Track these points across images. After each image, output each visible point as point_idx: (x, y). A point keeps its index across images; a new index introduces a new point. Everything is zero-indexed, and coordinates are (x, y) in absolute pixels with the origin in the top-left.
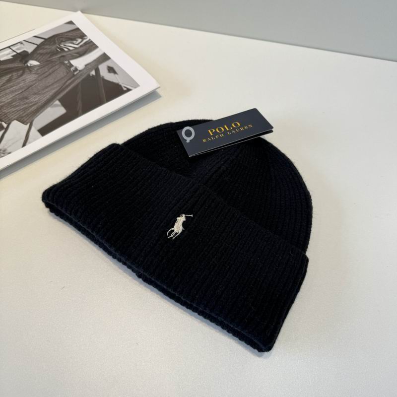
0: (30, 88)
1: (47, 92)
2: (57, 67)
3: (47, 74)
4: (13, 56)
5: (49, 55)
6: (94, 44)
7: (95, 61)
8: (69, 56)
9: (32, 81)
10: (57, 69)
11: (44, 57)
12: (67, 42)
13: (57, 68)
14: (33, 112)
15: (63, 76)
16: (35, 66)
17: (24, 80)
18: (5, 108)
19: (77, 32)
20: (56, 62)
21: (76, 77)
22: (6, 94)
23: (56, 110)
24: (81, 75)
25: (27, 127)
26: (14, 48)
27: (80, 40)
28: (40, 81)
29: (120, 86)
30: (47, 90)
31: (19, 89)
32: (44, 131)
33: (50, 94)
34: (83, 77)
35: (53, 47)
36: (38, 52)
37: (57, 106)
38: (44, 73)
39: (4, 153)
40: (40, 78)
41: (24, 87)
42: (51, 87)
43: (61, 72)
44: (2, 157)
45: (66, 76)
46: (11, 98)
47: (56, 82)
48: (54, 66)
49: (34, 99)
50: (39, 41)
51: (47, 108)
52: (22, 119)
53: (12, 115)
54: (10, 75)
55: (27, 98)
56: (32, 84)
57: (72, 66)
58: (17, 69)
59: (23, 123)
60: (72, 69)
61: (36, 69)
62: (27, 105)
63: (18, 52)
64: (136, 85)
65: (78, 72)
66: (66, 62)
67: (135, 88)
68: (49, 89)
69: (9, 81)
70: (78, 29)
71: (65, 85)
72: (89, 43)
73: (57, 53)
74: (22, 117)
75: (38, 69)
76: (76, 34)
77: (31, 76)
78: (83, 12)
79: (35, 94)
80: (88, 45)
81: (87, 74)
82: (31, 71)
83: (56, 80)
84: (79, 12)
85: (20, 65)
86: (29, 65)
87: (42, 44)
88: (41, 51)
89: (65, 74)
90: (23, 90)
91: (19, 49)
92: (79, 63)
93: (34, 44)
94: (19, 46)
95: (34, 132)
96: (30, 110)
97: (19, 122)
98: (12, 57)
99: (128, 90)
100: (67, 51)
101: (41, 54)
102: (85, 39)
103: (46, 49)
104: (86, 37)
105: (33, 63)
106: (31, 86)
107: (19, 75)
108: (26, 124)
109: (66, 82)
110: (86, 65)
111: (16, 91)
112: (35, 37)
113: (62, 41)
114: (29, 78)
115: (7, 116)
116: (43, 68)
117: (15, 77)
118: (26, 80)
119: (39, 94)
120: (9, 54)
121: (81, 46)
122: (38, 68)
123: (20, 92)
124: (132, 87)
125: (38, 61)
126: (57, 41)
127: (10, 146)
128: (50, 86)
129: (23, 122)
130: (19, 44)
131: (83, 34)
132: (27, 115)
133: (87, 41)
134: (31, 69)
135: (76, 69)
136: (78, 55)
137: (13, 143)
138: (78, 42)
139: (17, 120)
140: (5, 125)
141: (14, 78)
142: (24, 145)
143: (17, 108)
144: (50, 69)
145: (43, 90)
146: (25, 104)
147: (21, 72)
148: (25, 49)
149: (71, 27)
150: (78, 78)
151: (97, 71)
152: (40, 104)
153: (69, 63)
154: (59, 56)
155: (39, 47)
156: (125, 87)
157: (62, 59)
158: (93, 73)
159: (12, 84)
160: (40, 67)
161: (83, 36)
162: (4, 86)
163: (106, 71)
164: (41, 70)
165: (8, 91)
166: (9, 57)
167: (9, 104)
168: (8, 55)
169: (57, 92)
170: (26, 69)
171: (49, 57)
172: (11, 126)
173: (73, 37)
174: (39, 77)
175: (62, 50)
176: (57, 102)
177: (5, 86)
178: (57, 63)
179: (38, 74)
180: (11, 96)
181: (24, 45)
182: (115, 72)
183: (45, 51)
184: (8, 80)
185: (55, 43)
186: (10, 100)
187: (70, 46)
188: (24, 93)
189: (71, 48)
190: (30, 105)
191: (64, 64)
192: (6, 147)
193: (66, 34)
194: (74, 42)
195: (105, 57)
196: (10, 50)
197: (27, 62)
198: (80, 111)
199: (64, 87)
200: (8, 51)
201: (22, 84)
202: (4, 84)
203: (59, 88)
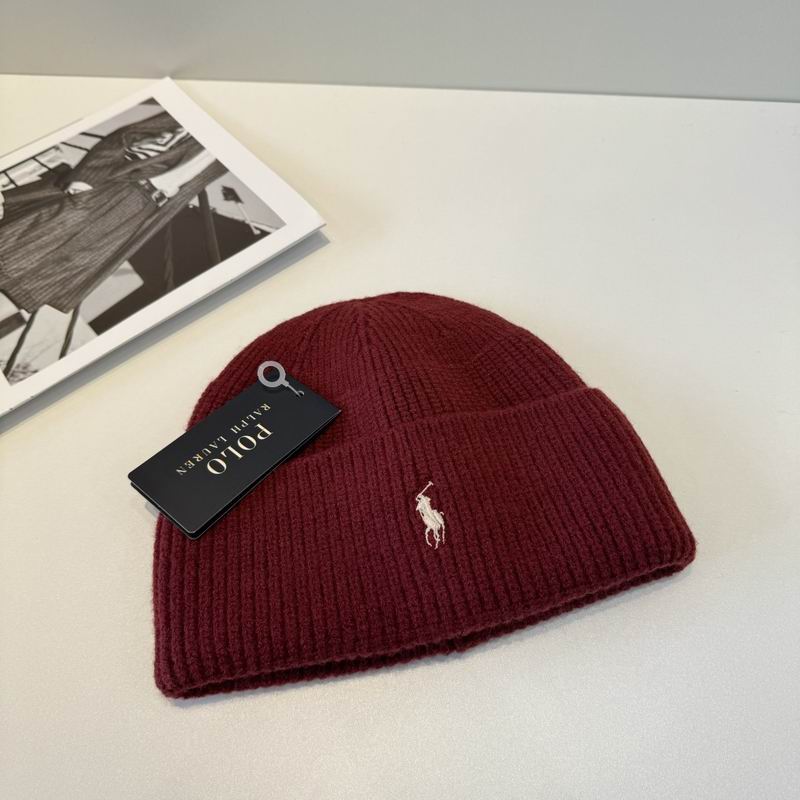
0: (74, 238)
1: (108, 244)
2: (125, 193)
3: (106, 207)
4: (41, 176)
5: (109, 171)
6: (197, 143)
7: (198, 176)
8: (149, 169)
9: (78, 225)
10: (125, 198)
11: (101, 173)
12: (145, 141)
13: (125, 195)
14: (79, 286)
15: (137, 211)
16: (83, 193)
17: (62, 223)
18: (27, 281)
19: (165, 120)
20: (123, 183)
21: (161, 212)
22: (29, 253)
23: (124, 281)
24: (172, 207)
26: (43, 160)
27: (168, 136)
28: (92, 222)
29: (248, 226)
30: (106, 241)
31: (52, 242)
32: (101, 324)
33: (113, 248)
34: (175, 212)
35: (118, 154)
36: (89, 165)
37: (125, 272)
38: (101, 207)
39: (24, 373)
40: (93, 216)
41: (62, 237)
42: (115, 234)
43: (133, 204)
44: (21, 380)
45: (143, 210)
46: (37, 261)
47: (123, 224)
48: (120, 191)
49: (81, 260)
50: (90, 143)
51: (106, 277)
52: (59, 302)
53: (41, 294)
54: (36, 215)
55: (67, 259)
56: (79, 229)
57: (153, 189)
58: (48, 202)
59: (61, 310)
60: (155, 195)
61: (84, 199)
62: (68, 273)
63: (52, 166)
64: (279, 224)
65: (166, 200)
66: (143, 182)
67: (277, 228)
68: (110, 237)
69: (34, 225)
70: (165, 114)
71: (141, 230)
72: (186, 141)
73: (126, 163)
74: (59, 298)
75: (89, 200)
76: (161, 123)
77: (76, 213)
78: (174, 76)
79: (83, 249)
80: (184, 146)
81: (183, 205)
82: (75, 204)
83: (124, 220)
84: (168, 79)
85: (55, 192)
86: (72, 192)
87: (96, 148)
88: (94, 163)
89: (141, 207)
90: (61, 242)
91: (53, 161)
92: (168, 184)
93: (80, 148)
94: (53, 153)
95: (82, 327)
96: (74, 283)
97: (53, 309)
98: (39, 178)
99: (264, 234)
100: (145, 160)
101: (96, 168)
102: (179, 133)
103: (104, 157)
104: (180, 130)
105: (79, 187)
106: (75, 235)
107: (53, 212)
108: (66, 312)
109: (143, 223)
110: (181, 187)
111: (47, 245)
112: (84, 134)
113: (135, 140)
114: (72, 217)
115: (30, 297)
116: (99, 197)
117: (45, 217)
118: (67, 222)
119: (91, 250)
120: (34, 171)
121: (171, 148)
122: (90, 196)
123: (54, 247)
124: (271, 227)
125: (89, 183)
126: (124, 141)
127: (36, 357)
128: (112, 232)
129: (62, 308)
130: (53, 150)
131: (176, 122)
132: (69, 293)
133: (183, 138)
134: (76, 200)
135: (162, 196)
136: (165, 167)
137: (43, 351)
138: (165, 141)
139: (49, 304)
140: (26, 316)
141: (42, 221)
142: (63, 354)
143: (49, 281)
144: (112, 197)
145: (98, 241)
146: (65, 270)
147: (56, 206)
148: (64, 161)
149: (152, 111)
150: (165, 214)
151: (203, 197)
152: (92, 270)
153: (149, 183)
154: (129, 170)
155: (91, 154)
156: (257, 228)
157: (133, 176)
158: (195, 202)
159: (39, 231)
160: (93, 194)
161: (174, 127)
162: (24, 236)
163: (221, 196)
164: (95, 199)
165: (31, 246)
166: (35, 178)
167: (35, 273)
168: (31, 173)
169: (125, 244)
170: (67, 200)
171: (111, 174)
172: (38, 317)
173: (155, 131)
174: (90, 214)
175: (134, 157)
176: (126, 265)
177: (27, 237)
178: (124, 186)
179: (89, 209)
180: (38, 257)
181: (61, 151)
182: (237, 199)
183: (101, 162)
184: (31, 224)
185: (121, 145)
186: (35, 265)
187: (150, 149)
188: (62, 249)
189: (152, 154)
190: (74, 272)
191: (140, 187)
192: (28, 360)
193: (143, 126)
194: (159, 140)
195: (217, 169)
196: (37, 164)
197: (67, 185)
198: (171, 281)
199: (138, 233)
200: (34, 165)
201: (58, 231)
202: (24, 233)
203: (129, 235)
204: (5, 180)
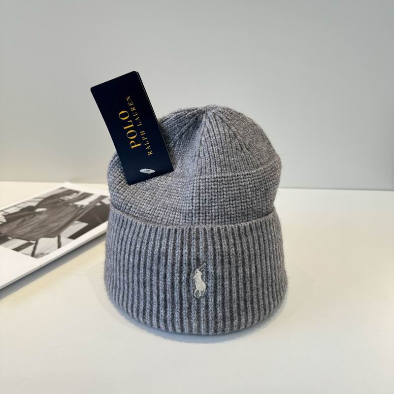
3: (57, 212)
4: (20, 210)
5: (53, 204)
6: (89, 194)
7: (96, 200)
10: (65, 209)
11: (49, 205)
12: (66, 196)
14: (56, 231)
15: (73, 210)
16: (43, 211)
21: (85, 209)
23: (79, 226)
24: (89, 207)
25: (56, 238)
26: (19, 206)
27: (75, 194)
30: (62, 219)
33: (68, 219)
34: (91, 208)
36: (42, 204)
38: (55, 212)
39: (42, 255)
40: (52, 215)
42: (66, 217)
43: (70, 209)
45: (75, 210)
47: (68, 214)
49: (53, 225)
50: (40, 200)
51: (69, 226)
52: (49, 236)
53: (38, 236)
55: (46, 226)
56: (47, 219)
57: (77, 205)
58: (27, 215)
59: (51, 237)
61: (45, 212)
62: (48, 229)
65: (85, 206)
66: (71, 204)
68: (64, 218)
70: (70, 190)
72: (85, 194)
75: (47, 212)
79: (53, 222)
81: (94, 206)
85: (29, 212)
86: (37, 211)
87: (43, 201)
88: (44, 204)
91: (24, 206)
92: (84, 203)
93: (36, 201)
95: (64, 239)
97: (46, 238)
100: (68, 200)
101: (46, 204)
104: (80, 192)
105: (40, 210)
109: (78, 212)
110: (90, 203)
111: (33, 224)
112: (35, 198)
113: (61, 197)
115: (33, 237)
116: (52, 211)
118: (40, 218)
119: (56, 222)
121: (79, 196)
123: (37, 224)
125: (45, 208)
127: (46, 250)
128: (64, 216)
130: (23, 203)
132: (52, 233)
133: (82, 193)
135: (83, 206)
136: (79, 200)
137: (48, 248)
139: (44, 237)
140: (33, 242)
141: (27, 220)
142: (59, 247)
144: (59, 209)
145: (59, 219)
146: (46, 229)
147: (32, 216)
148: (30, 205)
150: (87, 209)
151: (102, 203)
153: (74, 204)
154: (62, 203)
155: (41, 202)
157: (65, 204)
158: (99, 204)
159: (27, 222)
160: (49, 210)
161: (77, 192)
165: (25, 226)
166: (17, 211)
169: (73, 218)
170: (36, 214)
172: (40, 241)
174: (50, 215)
175: (63, 200)
176: (77, 222)
178: (62, 207)
179: (48, 214)
181: (27, 203)
183: (48, 203)
185: (54, 199)
188: (41, 224)
189: (71, 199)
191: (70, 206)
192: (42, 252)
193: (62, 193)
194: (72, 195)
195: (103, 197)
197: (34, 210)
198: (101, 221)
199: (77, 214)
200: (14, 208)
201: (37, 221)
202: (20, 223)
203: (73, 216)
204: (2, 213)
